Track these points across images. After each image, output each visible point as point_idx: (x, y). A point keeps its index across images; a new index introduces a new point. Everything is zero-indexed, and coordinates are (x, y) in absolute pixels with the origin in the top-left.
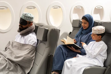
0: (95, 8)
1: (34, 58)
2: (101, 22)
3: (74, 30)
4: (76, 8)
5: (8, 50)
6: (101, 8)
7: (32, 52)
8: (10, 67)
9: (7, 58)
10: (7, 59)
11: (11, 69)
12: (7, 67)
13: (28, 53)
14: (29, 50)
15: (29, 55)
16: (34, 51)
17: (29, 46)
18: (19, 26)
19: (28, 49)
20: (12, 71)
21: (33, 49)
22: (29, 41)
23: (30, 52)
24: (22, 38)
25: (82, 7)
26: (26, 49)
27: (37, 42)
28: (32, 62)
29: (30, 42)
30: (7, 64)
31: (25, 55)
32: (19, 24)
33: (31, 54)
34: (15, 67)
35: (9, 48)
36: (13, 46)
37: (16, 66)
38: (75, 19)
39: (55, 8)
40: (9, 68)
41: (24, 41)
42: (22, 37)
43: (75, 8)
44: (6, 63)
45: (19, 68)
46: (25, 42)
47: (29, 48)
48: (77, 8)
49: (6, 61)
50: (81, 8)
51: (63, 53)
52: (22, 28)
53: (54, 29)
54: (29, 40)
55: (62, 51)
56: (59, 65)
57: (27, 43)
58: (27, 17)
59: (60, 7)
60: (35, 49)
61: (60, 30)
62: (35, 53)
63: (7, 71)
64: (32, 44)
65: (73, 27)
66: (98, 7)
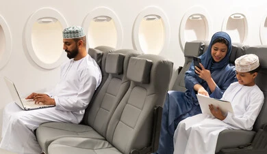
0: (230, 18)
2: (244, 48)
3: (187, 63)
4: (191, 18)
6: (242, 17)
25: (203, 17)
38: (190, 41)
39: (150, 18)
43: (189, 19)
48: (193, 18)
50: (200, 19)
59: (159, 17)
65: (185, 56)
66: (236, 15)
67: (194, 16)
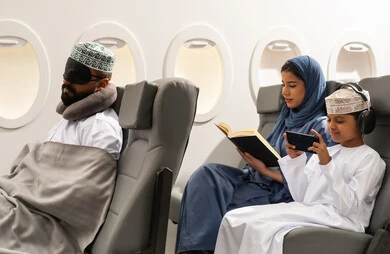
0: (343, 50)
1: (109, 193)
4: (271, 47)
5: (21, 172)
6: (365, 49)
7: (103, 174)
8: (23, 225)
9: (15, 197)
10: (14, 200)
11: (26, 234)
12: (14, 227)
13: (90, 177)
14: (94, 165)
15: (93, 183)
16: (109, 169)
17: (95, 152)
18: (64, 86)
19: (90, 161)
20: (31, 240)
21: (108, 164)
22: (94, 136)
23: (95, 173)
24: (72, 127)
25: (292, 45)
26: (83, 163)
27: (121, 141)
28: (100, 209)
29: (97, 139)
30: (13, 216)
31: (79, 182)
32: (62, 81)
33: (98, 178)
34: (43, 226)
35: (24, 166)
36: (39, 159)
37: (48, 226)
39: (195, 44)
40: (20, 230)
41: (76, 137)
42: (69, 124)
44: (11, 212)
45: (56, 232)
46: (80, 140)
47: (92, 158)
48: (275, 47)
49: (11, 206)
50: (289, 49)
51: (216, 190)
52: (71, 95)
53: (177, 83)
54: (94, 132)
55: (212, 185)
56: (201, 233)
57: (87, 143)
58: (90, 54)
59: (212, 43)
60: (114, 164)
61: (198, 90)
62: (112, 178)
63: (13, 238)
64: (103, 147)
66: (354, 46)
67: (277, 45)
